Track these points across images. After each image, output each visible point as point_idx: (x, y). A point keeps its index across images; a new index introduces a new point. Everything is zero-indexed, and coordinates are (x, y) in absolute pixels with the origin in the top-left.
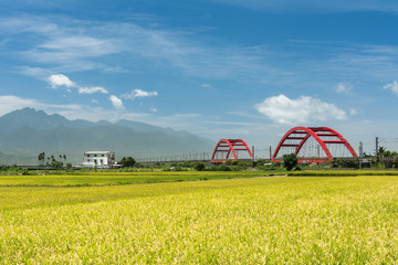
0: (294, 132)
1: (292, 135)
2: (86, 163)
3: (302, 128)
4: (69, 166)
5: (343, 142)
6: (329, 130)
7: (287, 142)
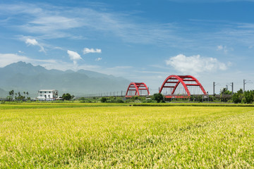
0: (170, 79)
1: (169, 80)
2: (39, 97)
3: (174, 76)
4: (29, 99)
5: (199, 85)
6: (191, 77)
7: (166, 85)
